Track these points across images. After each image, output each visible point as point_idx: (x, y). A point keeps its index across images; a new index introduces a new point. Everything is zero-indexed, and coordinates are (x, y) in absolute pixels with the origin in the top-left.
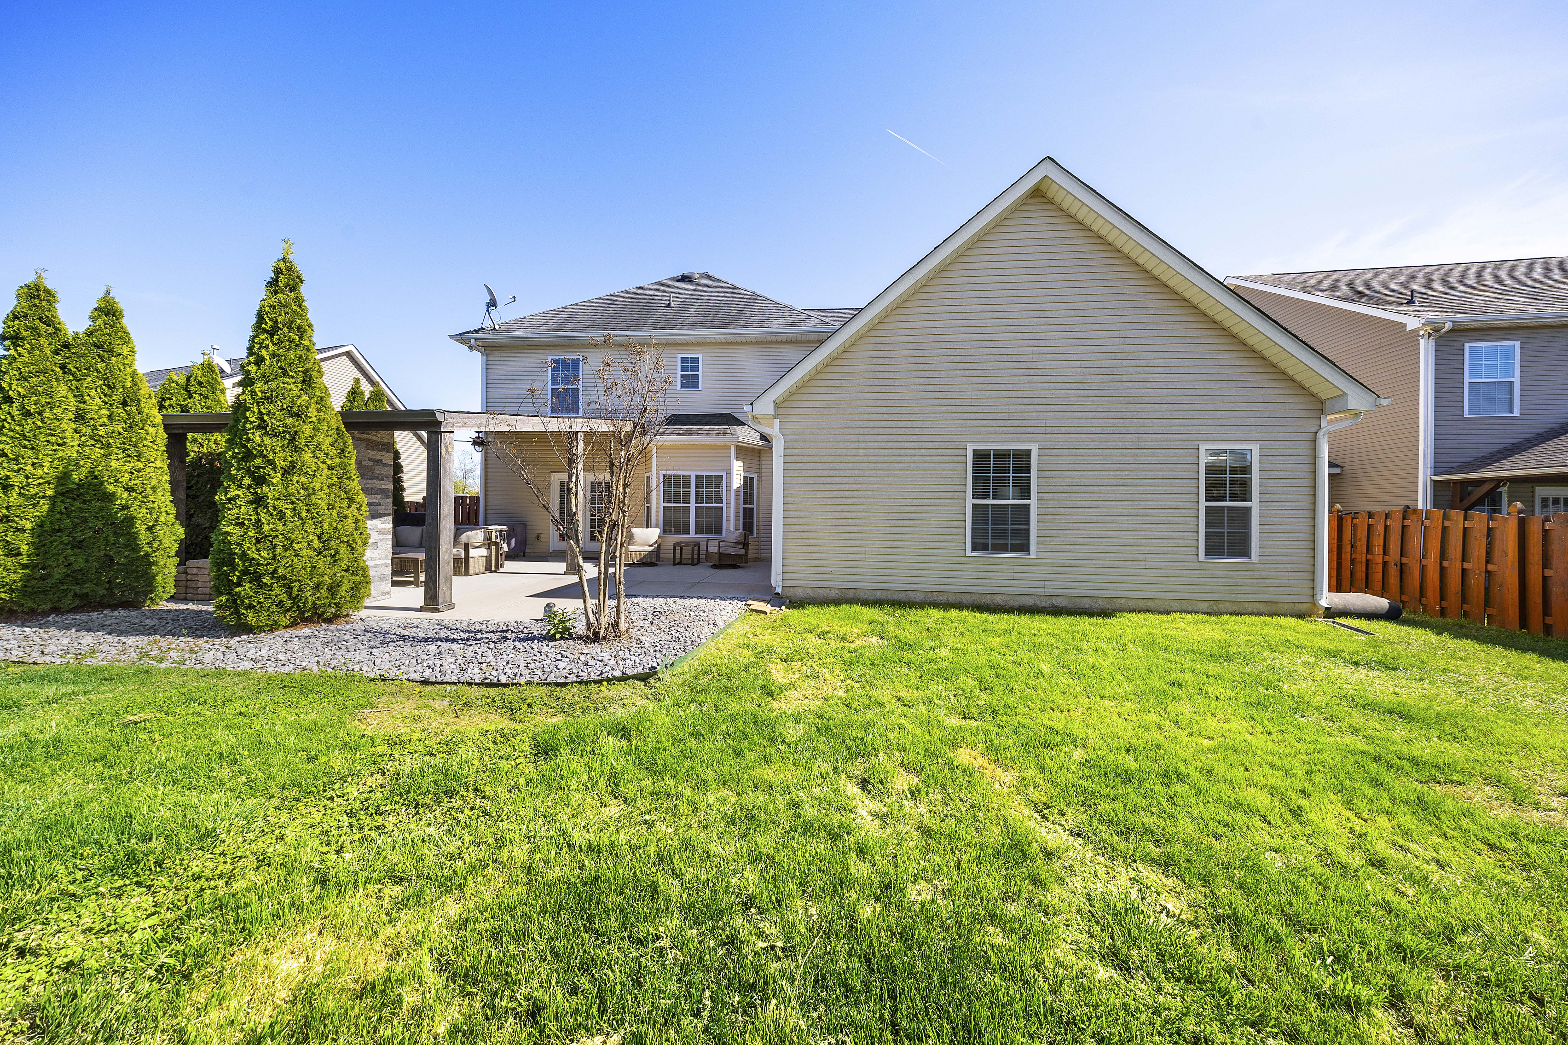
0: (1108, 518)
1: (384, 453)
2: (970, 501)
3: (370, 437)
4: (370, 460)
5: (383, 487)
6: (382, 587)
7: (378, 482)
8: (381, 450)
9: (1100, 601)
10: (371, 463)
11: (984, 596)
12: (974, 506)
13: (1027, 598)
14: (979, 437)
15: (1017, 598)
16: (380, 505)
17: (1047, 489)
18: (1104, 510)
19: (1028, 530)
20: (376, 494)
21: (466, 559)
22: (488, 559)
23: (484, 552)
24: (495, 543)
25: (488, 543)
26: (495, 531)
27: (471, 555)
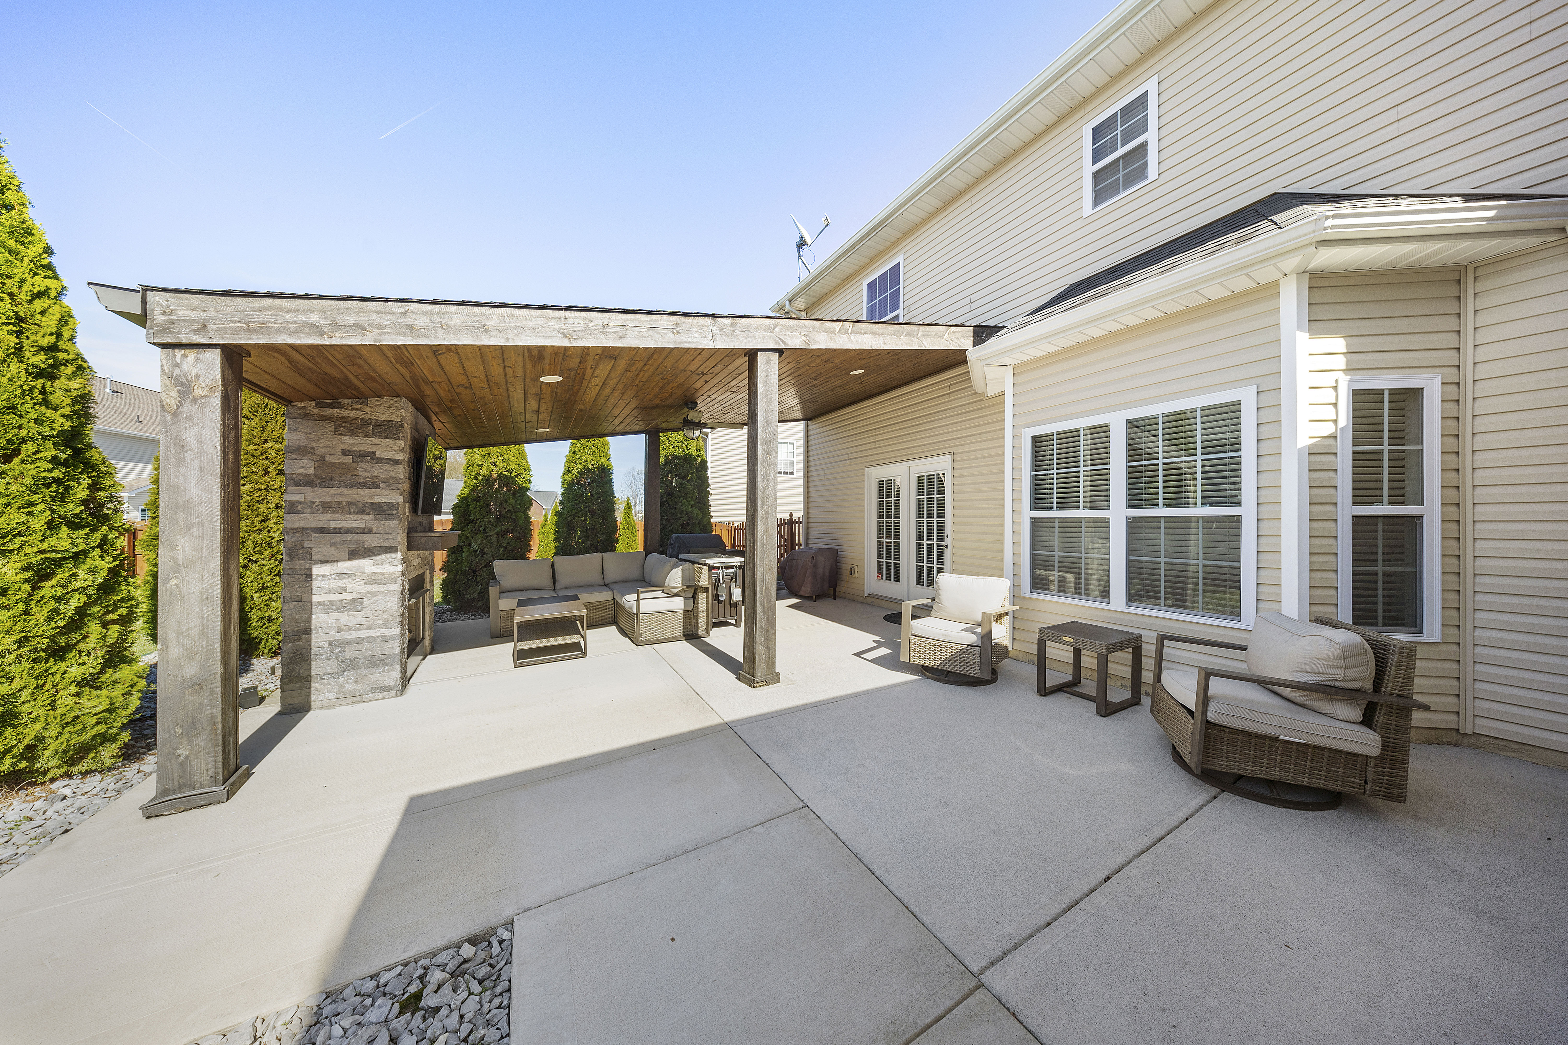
1: (379, 441)
3: (345, 413)
4: (344, 453)
5: (377, 499)
6: (373, 677)
7: (366, 491)
8: (373, 435)
10: (348, 459)
16: (370, 531)
20: (362, 512)
21: (637, 614)
22: (690, 616)
23: (678, 603)
24: (706, 590)
25: (692, 590)
26: (711, 568)
27: (642, 610)
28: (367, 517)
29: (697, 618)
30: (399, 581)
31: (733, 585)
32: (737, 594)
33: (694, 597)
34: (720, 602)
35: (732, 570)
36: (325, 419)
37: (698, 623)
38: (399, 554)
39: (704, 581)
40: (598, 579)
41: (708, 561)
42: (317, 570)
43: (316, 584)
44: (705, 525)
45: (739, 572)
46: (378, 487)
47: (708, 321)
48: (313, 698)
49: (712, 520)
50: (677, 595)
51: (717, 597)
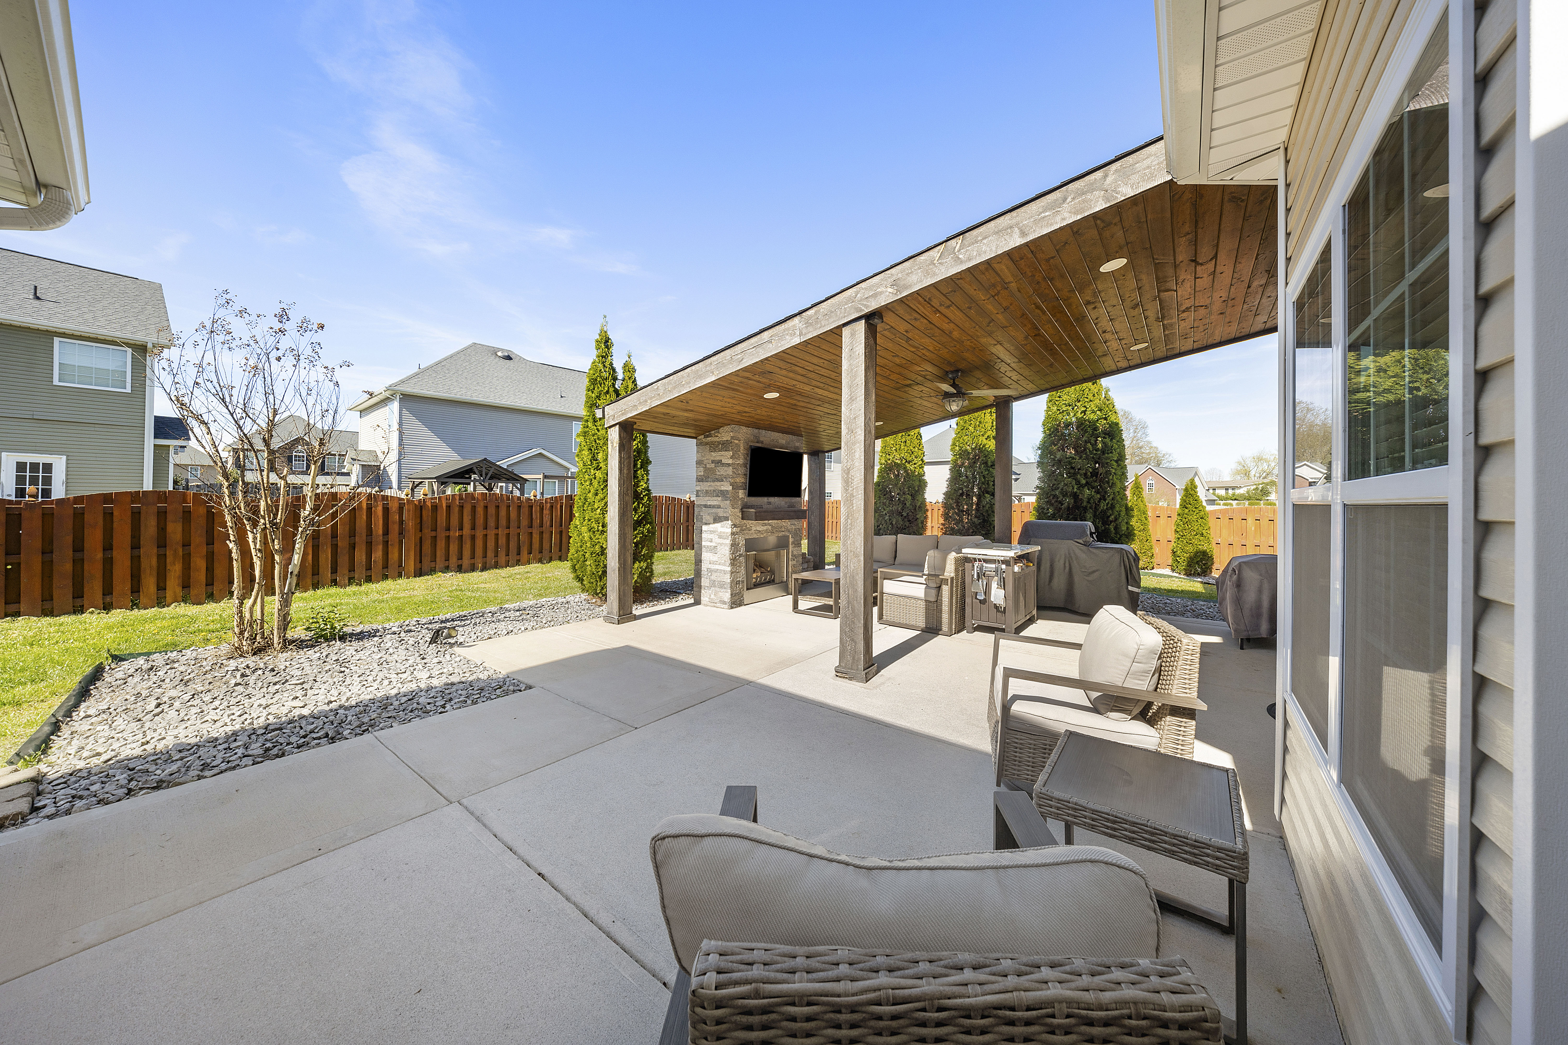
1: (723, 453)
4: (712, 462)
8: (722, 450)
10: (713, 466)
20: (718, 496)
21: (883, 593)
25: (937, 580)
27: (886, 590)
28: (720, 499)
29: (940, 611)
30: (730, 538)
31: (995, 584)
33: (939, 588)
35: (993, 566)
36: (707, 444)
37: (941, 618)
38: (730, 522)
39: (950, 571)
42: (704, 528)
43: (704, 535)
46: (723, 481)
47: (796, 320)
48: (702, 598)
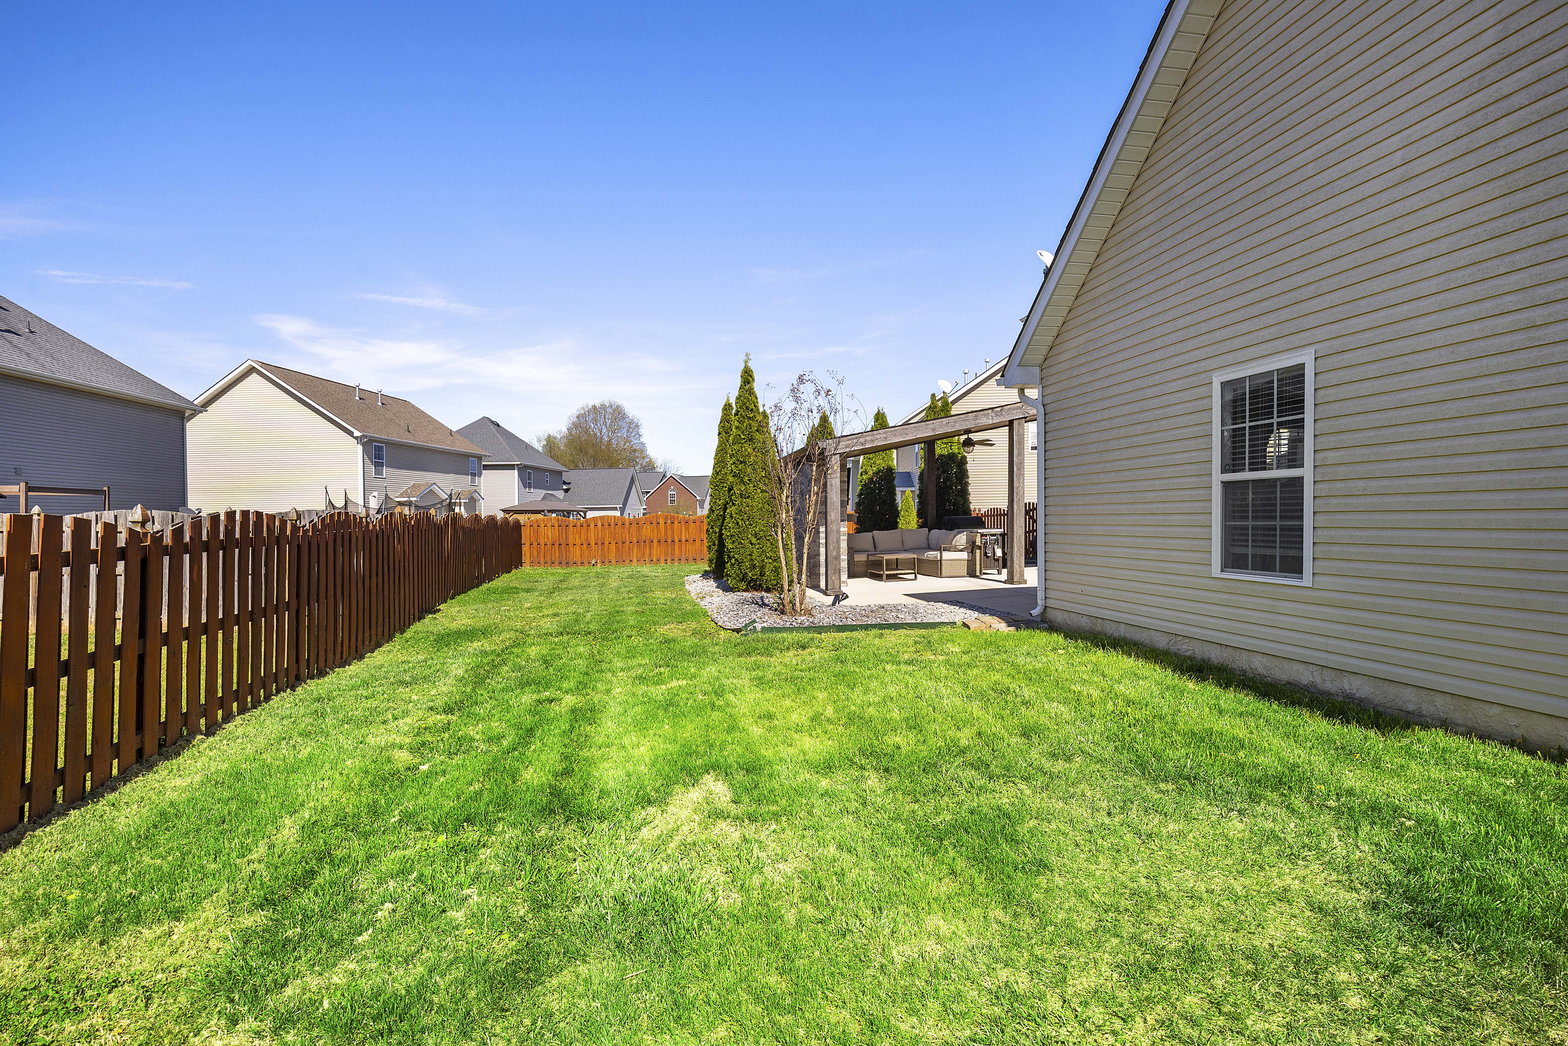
0: (1457, 497)
2: (1218, 478)
9: (1439, 700)
11: (1238, 652)
12: (1226, 484)
13: (1301, 667)
14: (1230, 358)
15: (1287, 665)
17: (1333, 441)
18: (1448, 479)
19: (1301, 529)
21: (941, 560)
22: (971, 563)
23: (964, 555)
24: (980, 547)
25: (972, 547)
26: (982, 535)
27: (944, 558)
29: (975, 565)
31: (996, 547)
32: (999, 552)
33: (972, 552)
34: (988, 557)
35: (996, 538)
37: (976, 568)
39: (978, 543)
40: (900, 546)
41: (979, 531)
44: (967, 511)
45: (1000, 538)
49: (972, 507)
50: (961, 551)
51: (986, 554)
